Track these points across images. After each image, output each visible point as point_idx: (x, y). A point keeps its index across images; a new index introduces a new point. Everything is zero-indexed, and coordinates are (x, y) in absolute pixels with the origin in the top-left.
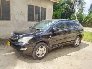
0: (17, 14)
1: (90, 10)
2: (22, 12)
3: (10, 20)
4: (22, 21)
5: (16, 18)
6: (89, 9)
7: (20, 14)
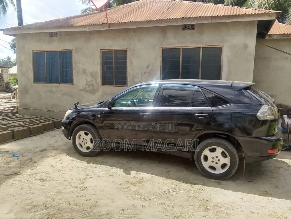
0: (138, 74)
2: (148, 67)
7: (144, 72)
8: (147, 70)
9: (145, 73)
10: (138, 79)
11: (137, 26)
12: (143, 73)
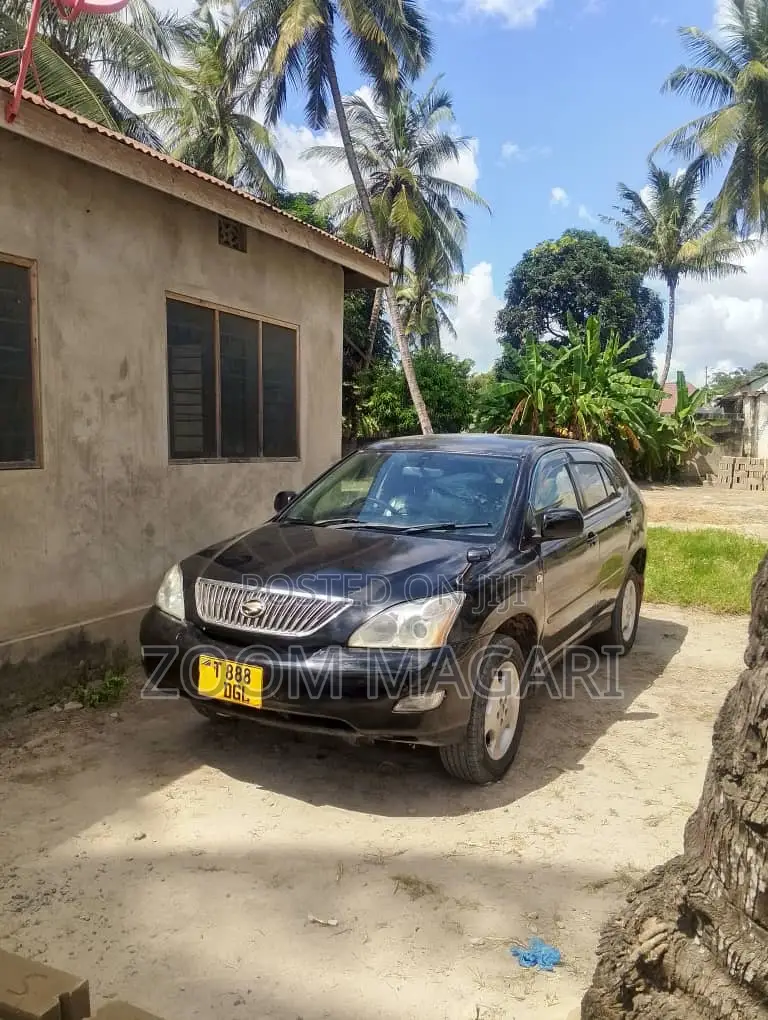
0: (86, 398)
1: (510, 330)
2: (124, 370)
3: (32, 457)
4: (125, 460)
5: (83, 434)
6: (501, 315)
7: (112, 392)
8: (123, 386)
9: (113, 398)
10: (89, 423)
11: (135, 173)
12: (107, 399)
